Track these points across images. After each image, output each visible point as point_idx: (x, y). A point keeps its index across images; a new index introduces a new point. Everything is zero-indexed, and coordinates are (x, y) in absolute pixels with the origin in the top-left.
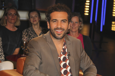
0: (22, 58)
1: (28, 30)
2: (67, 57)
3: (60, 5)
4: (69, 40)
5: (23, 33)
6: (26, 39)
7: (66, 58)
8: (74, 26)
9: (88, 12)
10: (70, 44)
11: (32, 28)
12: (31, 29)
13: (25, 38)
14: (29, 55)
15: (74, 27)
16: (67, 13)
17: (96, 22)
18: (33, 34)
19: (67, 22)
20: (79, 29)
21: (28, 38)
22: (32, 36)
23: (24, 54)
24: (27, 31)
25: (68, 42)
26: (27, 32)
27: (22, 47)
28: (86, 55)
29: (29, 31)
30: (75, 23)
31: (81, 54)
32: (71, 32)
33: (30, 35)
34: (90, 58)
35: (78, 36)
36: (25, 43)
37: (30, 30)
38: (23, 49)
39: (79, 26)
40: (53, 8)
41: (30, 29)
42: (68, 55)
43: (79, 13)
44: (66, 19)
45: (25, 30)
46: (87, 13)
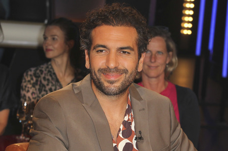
0: (18, 145)
1: (38, 71)
2: (134, 142)
3: (118, 9)
4: (140, 99)
5: (26, 78)
6: (33, 93)
7: (132, 145)
8: (153, 61)
9: (190, 26)
10: (144, 109)
11: (50, 67)
12: (47, 67)
13: (31, 91)
14: (36, 137)
15: (153, 65)
16: (137, 29)
17: (211, 52)
18: (52, 83)
19: (132, 53)
20: (165, 71)
21: (38, 92)
22: (47, 88)
23: (22, 135)
24: (35, 74)
25: (137, 105)
26: (36, 77)
27: (18, 115)
28: (183, 139)
29: (42, 74)
30: (155, 55)
31: (171, 136)
32: (145, 78)
33: (44, 86)
34: (195, 146)
35: (163, 88)
36: (25, 105)
37: (45, 72)
38: (20, 121)
39: (167, 62)
40: (99, 16)
41: (43, 69)
42: (136, 138)
43: (167, 28)
44: (132, 47)
45: (31, 71)
46: (188, 29)
